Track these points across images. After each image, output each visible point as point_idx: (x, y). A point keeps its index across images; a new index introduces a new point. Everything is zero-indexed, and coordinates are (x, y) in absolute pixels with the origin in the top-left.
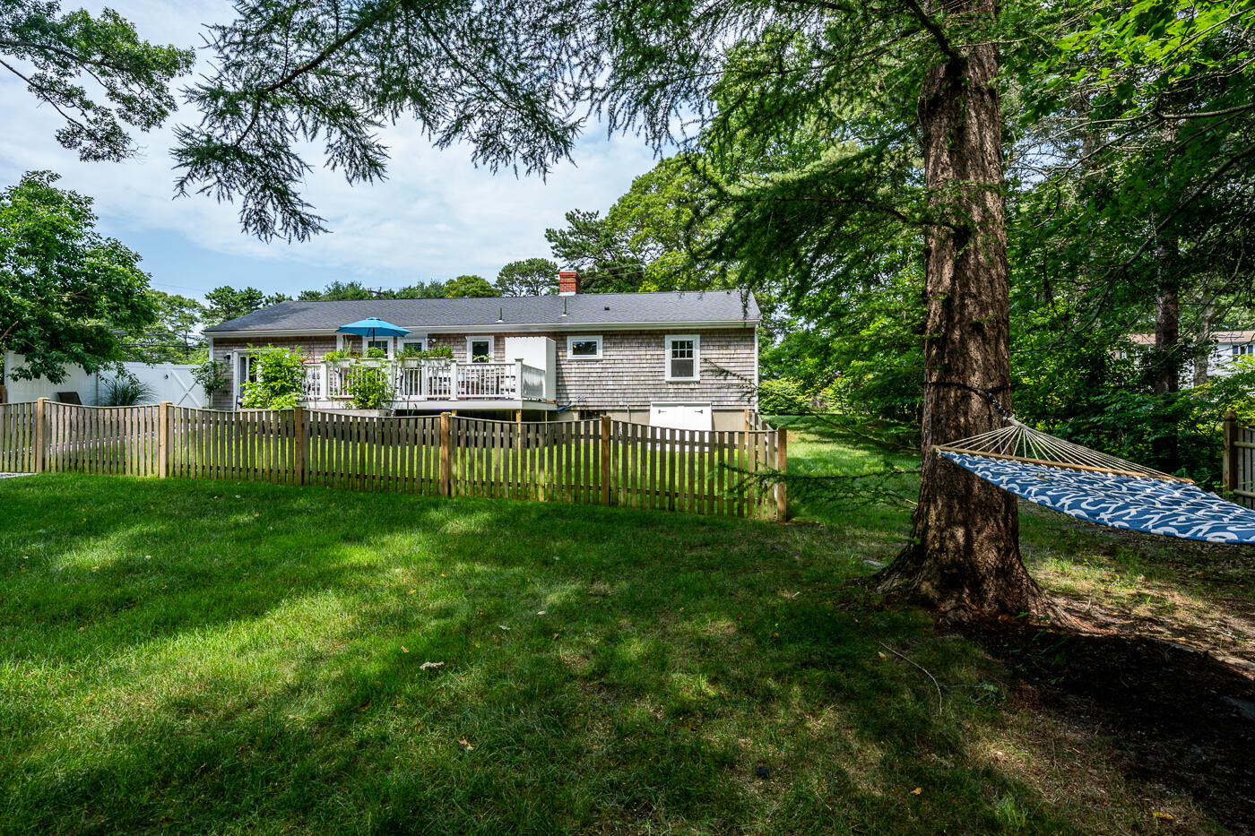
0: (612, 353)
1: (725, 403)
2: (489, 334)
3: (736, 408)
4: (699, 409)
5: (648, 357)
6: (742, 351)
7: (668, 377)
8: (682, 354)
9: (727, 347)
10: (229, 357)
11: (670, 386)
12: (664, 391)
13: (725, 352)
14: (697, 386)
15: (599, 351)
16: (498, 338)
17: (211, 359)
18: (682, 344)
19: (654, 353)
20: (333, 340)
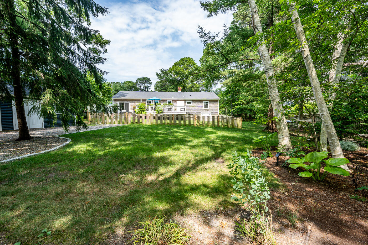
0: (194, 104)
1: (213, 113)
2: (171, 100)
3: (215, 114)
4: (209, 114)
6: (216, 104)
7: (204, 108)
10: (117, 103)
11: (204, 110)
13: (213, 104)
14: (209, 110)
15: (192, 104)
16: (173, 100)
17: (113, 104)
18: (206, 103)
19: (201, 104)
20: (140, 100)
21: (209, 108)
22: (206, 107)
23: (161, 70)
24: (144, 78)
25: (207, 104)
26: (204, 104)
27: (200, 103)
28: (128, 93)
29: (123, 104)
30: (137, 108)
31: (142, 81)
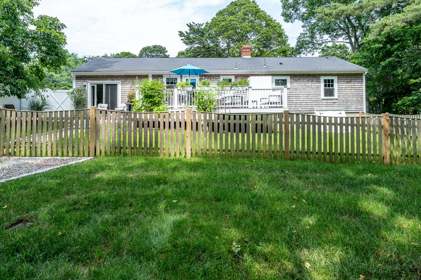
0: (295, 85)
1: (350, 109)
2: (232, 75)
3: (355, 111)
4: (339, 112)
5: (313, 87)
6: (358, 85)
7: (322, 96)
8: (329, 86)
9: (350, 82)
10: (85, 86)
11: (323, 101)
12: (321, 103)
13: (349, 85)
14: (336, 101)
15: (289, 85)
16: (237, 76)
17: (74, 87)
18: (329, 80)
19: (315, 85)
20: (146, 76)
21: (336, 96)
22: (329, 92)
23: (190, 26)
24: (155, 47)
25: (332, 86)
26: (322, 84)
27: (312, 81)
28: (116, 62)
29: (100, 87)
30: (139, 97)
31: (150, 52)
